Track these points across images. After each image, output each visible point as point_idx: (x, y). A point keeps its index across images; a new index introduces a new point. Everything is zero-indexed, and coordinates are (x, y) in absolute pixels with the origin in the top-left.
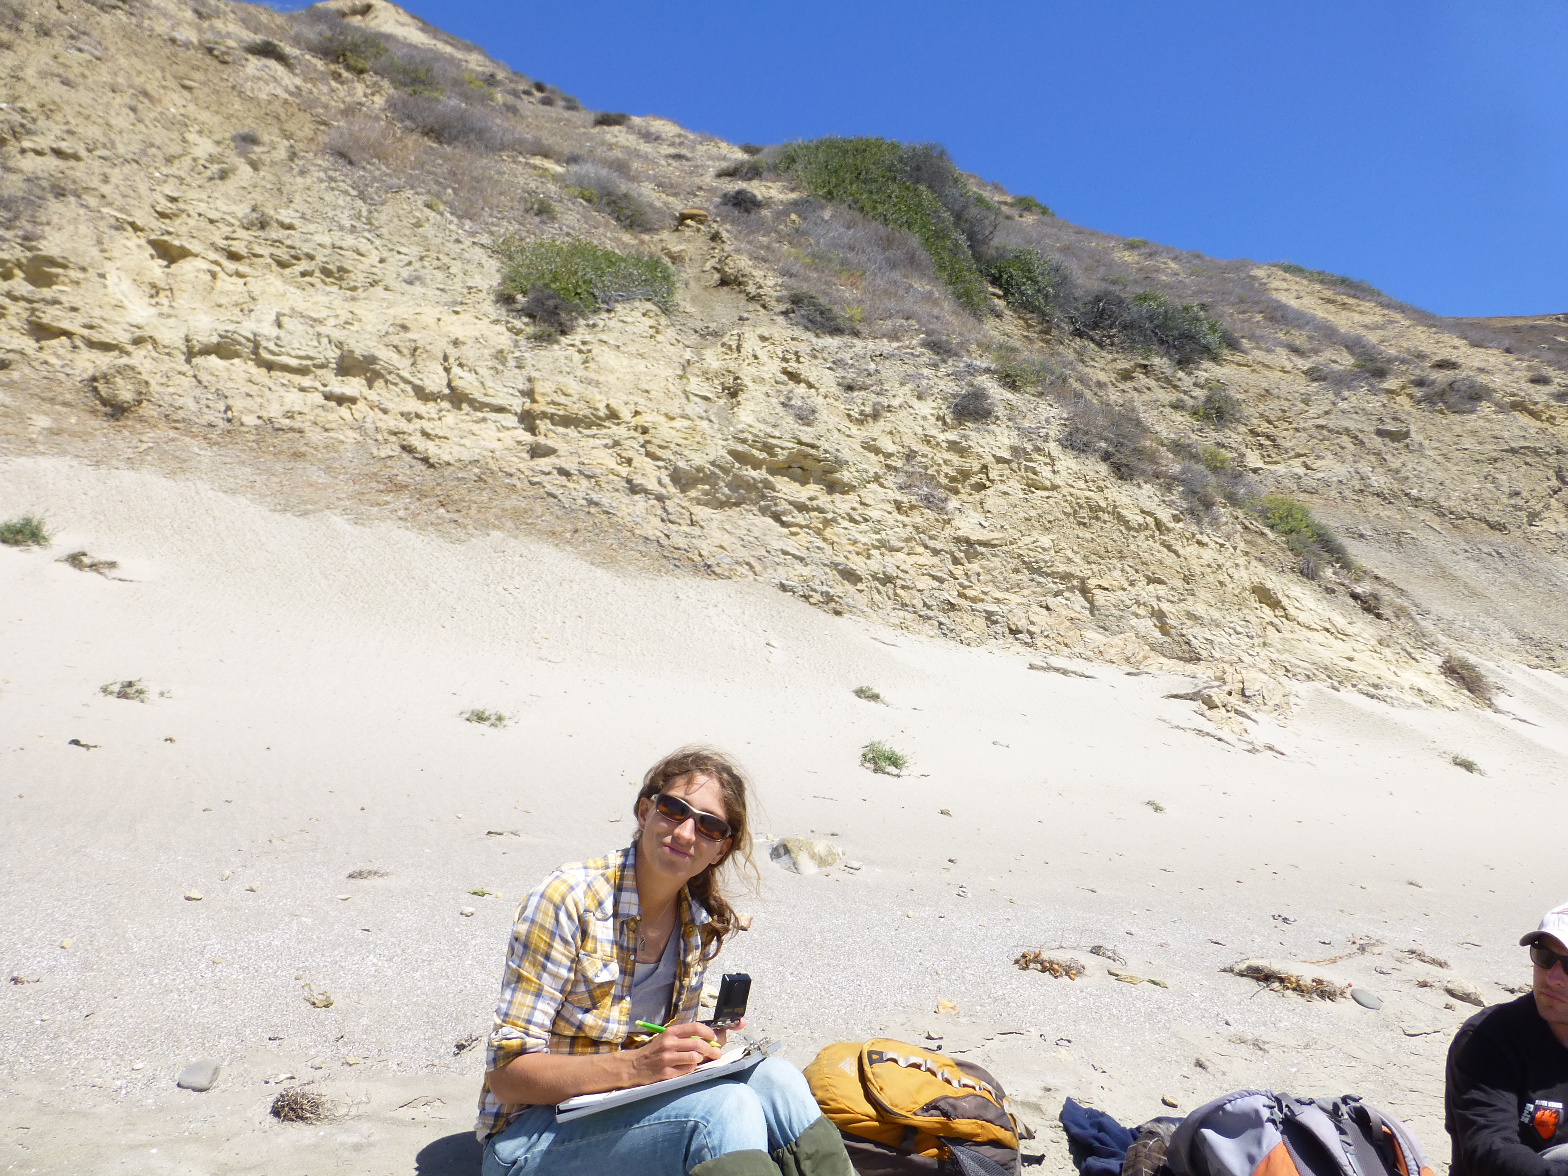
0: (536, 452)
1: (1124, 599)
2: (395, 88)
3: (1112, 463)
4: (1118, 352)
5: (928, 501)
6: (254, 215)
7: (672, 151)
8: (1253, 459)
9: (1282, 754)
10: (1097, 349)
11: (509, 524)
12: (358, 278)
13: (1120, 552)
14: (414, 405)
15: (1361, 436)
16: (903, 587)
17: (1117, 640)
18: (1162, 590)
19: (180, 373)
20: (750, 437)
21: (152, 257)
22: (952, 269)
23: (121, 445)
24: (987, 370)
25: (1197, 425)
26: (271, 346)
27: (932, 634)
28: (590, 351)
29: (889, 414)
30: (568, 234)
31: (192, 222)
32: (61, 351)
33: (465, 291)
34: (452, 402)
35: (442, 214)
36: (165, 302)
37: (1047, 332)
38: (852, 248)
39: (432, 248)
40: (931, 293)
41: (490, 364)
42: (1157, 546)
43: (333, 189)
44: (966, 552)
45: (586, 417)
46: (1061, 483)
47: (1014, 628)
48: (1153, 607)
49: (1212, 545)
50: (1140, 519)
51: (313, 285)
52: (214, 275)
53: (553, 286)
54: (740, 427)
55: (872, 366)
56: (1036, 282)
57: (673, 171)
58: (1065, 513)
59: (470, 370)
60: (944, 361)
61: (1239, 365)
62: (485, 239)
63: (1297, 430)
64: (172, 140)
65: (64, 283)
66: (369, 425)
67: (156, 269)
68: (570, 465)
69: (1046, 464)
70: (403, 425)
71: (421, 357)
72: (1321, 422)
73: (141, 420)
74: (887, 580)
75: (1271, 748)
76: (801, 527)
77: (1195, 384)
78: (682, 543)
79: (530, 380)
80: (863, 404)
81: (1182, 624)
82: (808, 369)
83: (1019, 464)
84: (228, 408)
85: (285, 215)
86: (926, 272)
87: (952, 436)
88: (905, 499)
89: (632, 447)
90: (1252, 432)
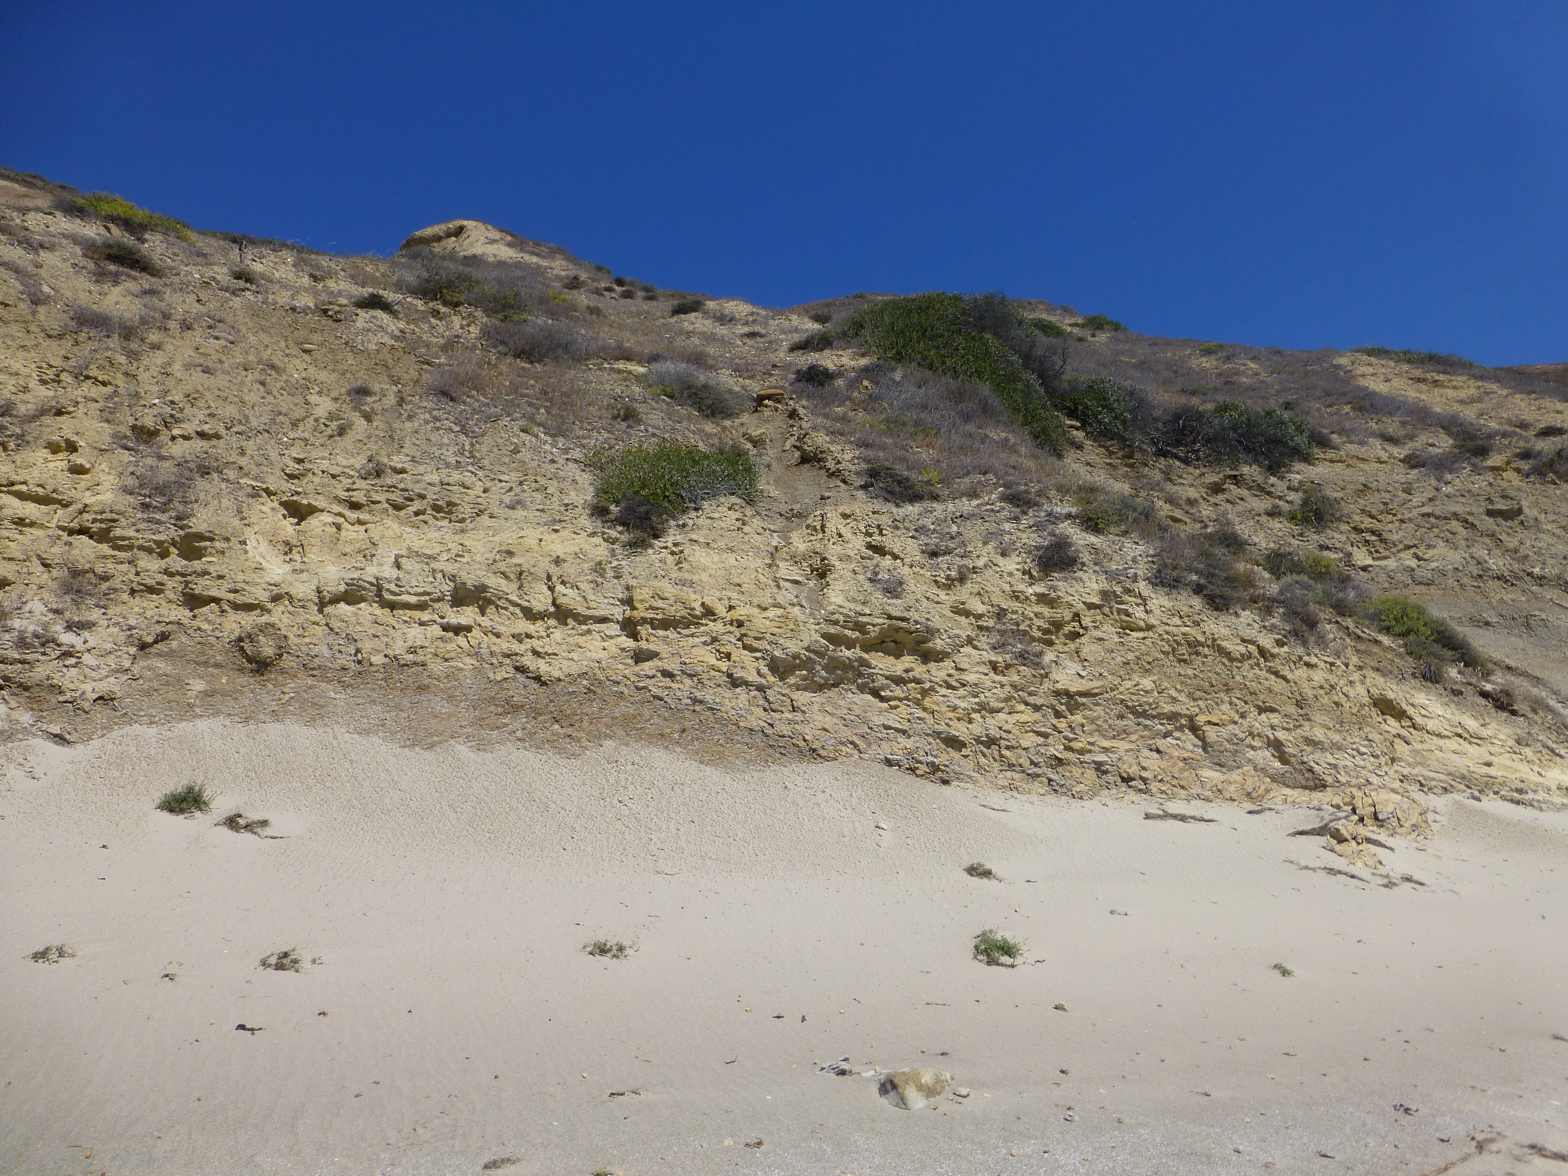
0: (640, 657)
1: (1237, 732)
2: (488, 316)
3: (1205, 596)
4: (1205, 466)
5: (1023, 657)
6: (371, 465)
7: (746, 330)
8: (1361, 557)
9: (1422, 884)
10: (1183, 466)
11: (620, 732)
12: (466, 510)
13: (1226, 685)
14: (523, 626)
15: (1470, 519)
16: (1008, 748)
17: (1235, 776)
18: (1275, 719)
19: (314, 623)
20: (841, 618)
21: (284, 517)
22: (1026, 410)
23: (266, 698)
24: (1069, 516)
25: (1296, 530)
26: (393, 587)
27: (1042, 791)
28: (682, 552)
29: (975, 576)
30: (654, 435)
31: (316, 480)
32: (211, 617)
33: (563, 508)
34: (557, 619)
35: (536, 436)
36: (297, 557)
37: (1130, 457)
38: (925, 407)
39: (530, 472)
40: (1007, 440)
41: (590, 578)
42: (1264, 673)
43: (438, 429)
44: (1067, 704)
45: (683, 618)
46: (1155, 623)
47: (1125, 775)
48: (1268, 737)
49: (1322, 665)
50: (1242, 649)
51: (426, 522)
52: (338, 527)
53: (643, 493)
54: (831, 608)
55: (954, 528)
56: (1112, 410)
57: (747, 350)
58: (1163, 652)
59: (572, 587)
60: (1025, 513)
61: (1332, 461)
62: (577, 454)
63: (1402, 521)
64: (296, 405)
65: (211, 555)
66: (484, 651)
67: (288, 527)
68: (673, 666)
69: (1137, 605)
70: (516, 647)
71: (527, 578)
72: (1427, 509)
73: (283, 671)
74: (991, 742)
75: (1409, 879)
76: (900, 700)
77: (1289, 488)
78: (786, 730)
79: (628, 588)
80: (948, 568)
81: (1302, 751)
82: (892, 541)
83: (1111, 608)
84: (358, 651)
85: (398, 461)
86: (1001, 418)
87: (1040, 588)
88: (1000, 659)
89: (730, 642)
90: (1356, 529)
